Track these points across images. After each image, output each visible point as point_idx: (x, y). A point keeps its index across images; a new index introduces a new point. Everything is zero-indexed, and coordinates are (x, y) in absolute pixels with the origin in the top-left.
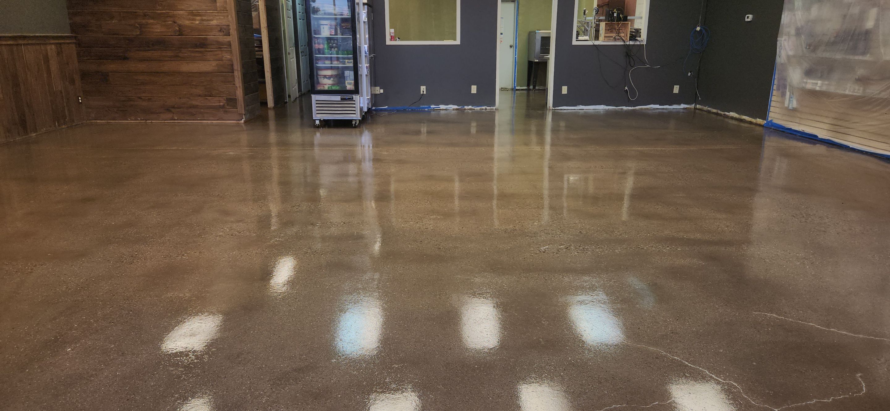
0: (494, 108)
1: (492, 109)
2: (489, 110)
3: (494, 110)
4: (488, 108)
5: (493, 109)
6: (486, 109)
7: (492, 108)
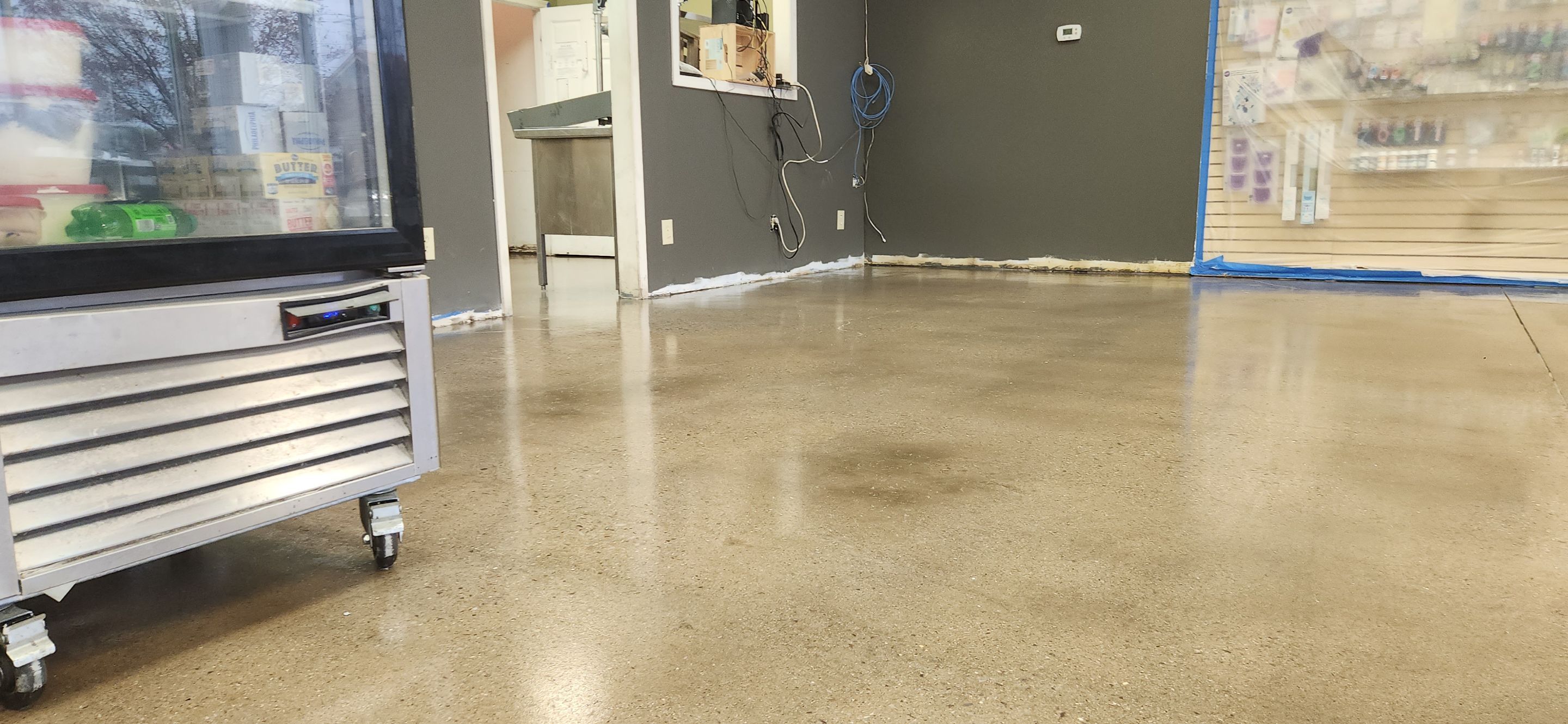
0: (498, 313)
1: (493, 319)
2: (483, 325)
3: (500, 321)
4: (478, 316)
5: (496, 318)
6: (472, 322)
7: (491, 314)
